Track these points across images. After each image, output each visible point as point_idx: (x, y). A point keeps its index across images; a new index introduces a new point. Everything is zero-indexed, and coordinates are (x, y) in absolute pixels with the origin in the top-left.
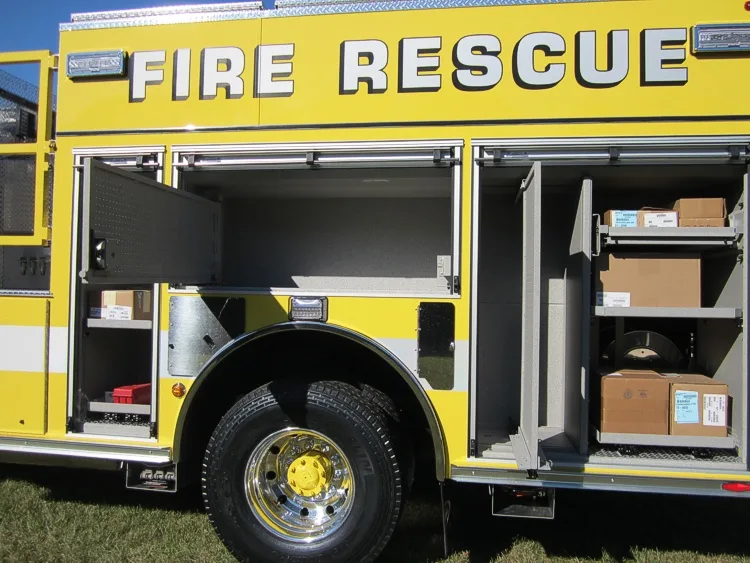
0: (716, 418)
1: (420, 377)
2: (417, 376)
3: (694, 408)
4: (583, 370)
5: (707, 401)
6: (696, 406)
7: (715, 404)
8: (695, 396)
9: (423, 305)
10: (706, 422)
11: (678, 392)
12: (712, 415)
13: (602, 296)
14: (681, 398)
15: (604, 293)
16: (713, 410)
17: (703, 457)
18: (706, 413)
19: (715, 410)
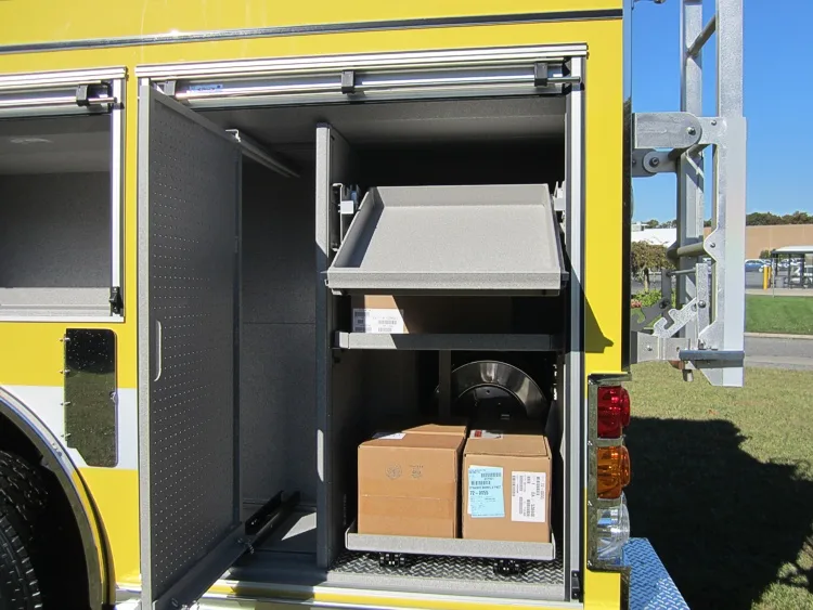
0: (531, 511)
1: (70, 445)
2: (64, 444)
3: (498, 494)
4: (320, 435)
5: (517, 482)
6: (501, 490)
7: (531, 488)
8: (498, 475)
9: (70, 333)
10: (516, 516)
11: (472, 467)
12: (525, 506)
13: (363, 314)
14: (478, 478)
15: (367, 310)
16: (526, 496)
17: (506, 574)
18: (515, 501)
19: (530, 497)
